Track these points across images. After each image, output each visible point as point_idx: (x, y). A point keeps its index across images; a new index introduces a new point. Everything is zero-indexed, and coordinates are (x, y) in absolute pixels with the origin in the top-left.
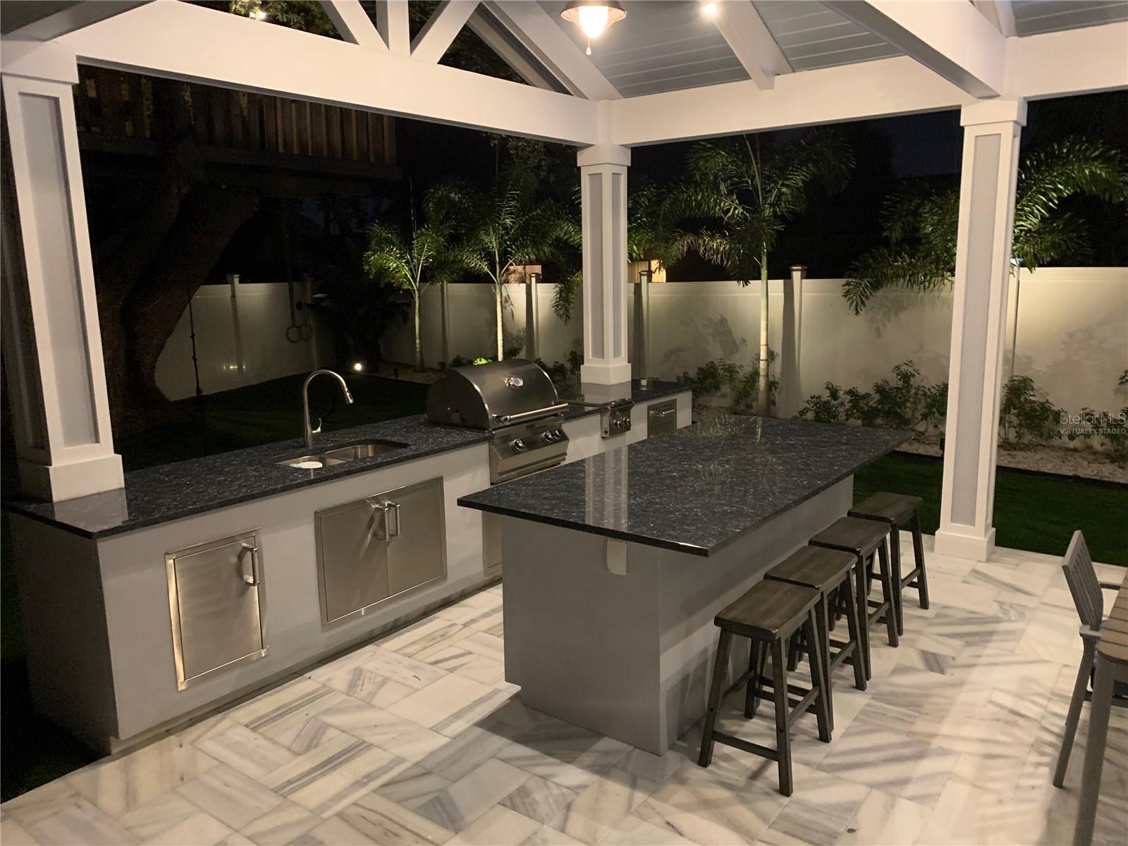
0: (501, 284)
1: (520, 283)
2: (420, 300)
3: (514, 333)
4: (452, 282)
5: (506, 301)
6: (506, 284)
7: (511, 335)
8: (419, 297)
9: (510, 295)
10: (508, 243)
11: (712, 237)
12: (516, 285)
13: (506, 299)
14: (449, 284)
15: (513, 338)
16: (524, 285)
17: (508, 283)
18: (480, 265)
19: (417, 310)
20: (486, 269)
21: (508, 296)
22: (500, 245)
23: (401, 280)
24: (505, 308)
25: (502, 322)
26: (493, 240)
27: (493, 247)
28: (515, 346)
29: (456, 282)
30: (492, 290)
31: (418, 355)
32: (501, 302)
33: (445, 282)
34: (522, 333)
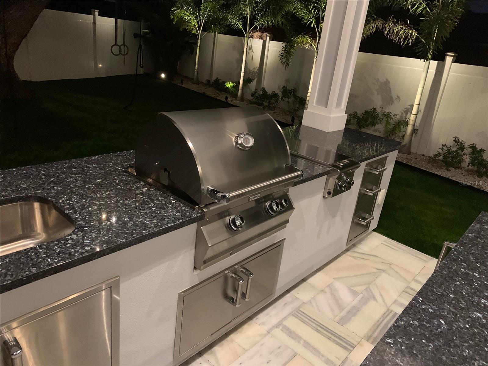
0: (249, 38)
1: (260, 39)
2: (201, 41)
3: (251, 69)
4: (221, 34)
5: (250, 49)
6: (251, 39)
7: (250, 70)
8: (200, 39)
9: (253, 45)
10: (257, 12)
11: (396, 23)
12: (257, 40)
13: (250, 47)
14: (219, 34)
15: (250, 72)
16: (262, 40)
17: (252, 38)
18: (238, 24)
19: (198, 47)
20: (241, 27)
21: (251, 46)
22: (252, 12)
23: (191, 28)
24: (249, 53)
25: (246, 61)
26: (248, 9)
27: (247, 14)
28: (251, 77)
29: (223, 34)
30: (242, 41)
31: (196, 73)
32: (247, 49)
33: (217, 33)
34: (256, 70)
